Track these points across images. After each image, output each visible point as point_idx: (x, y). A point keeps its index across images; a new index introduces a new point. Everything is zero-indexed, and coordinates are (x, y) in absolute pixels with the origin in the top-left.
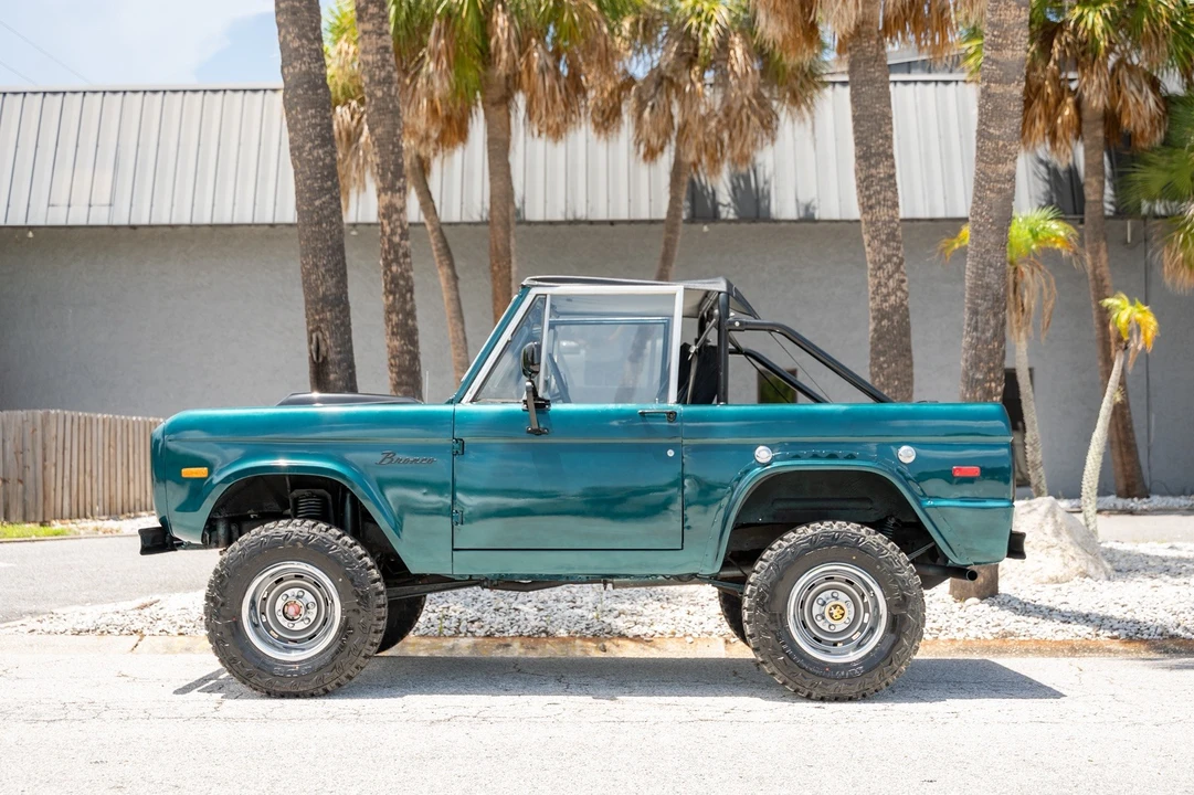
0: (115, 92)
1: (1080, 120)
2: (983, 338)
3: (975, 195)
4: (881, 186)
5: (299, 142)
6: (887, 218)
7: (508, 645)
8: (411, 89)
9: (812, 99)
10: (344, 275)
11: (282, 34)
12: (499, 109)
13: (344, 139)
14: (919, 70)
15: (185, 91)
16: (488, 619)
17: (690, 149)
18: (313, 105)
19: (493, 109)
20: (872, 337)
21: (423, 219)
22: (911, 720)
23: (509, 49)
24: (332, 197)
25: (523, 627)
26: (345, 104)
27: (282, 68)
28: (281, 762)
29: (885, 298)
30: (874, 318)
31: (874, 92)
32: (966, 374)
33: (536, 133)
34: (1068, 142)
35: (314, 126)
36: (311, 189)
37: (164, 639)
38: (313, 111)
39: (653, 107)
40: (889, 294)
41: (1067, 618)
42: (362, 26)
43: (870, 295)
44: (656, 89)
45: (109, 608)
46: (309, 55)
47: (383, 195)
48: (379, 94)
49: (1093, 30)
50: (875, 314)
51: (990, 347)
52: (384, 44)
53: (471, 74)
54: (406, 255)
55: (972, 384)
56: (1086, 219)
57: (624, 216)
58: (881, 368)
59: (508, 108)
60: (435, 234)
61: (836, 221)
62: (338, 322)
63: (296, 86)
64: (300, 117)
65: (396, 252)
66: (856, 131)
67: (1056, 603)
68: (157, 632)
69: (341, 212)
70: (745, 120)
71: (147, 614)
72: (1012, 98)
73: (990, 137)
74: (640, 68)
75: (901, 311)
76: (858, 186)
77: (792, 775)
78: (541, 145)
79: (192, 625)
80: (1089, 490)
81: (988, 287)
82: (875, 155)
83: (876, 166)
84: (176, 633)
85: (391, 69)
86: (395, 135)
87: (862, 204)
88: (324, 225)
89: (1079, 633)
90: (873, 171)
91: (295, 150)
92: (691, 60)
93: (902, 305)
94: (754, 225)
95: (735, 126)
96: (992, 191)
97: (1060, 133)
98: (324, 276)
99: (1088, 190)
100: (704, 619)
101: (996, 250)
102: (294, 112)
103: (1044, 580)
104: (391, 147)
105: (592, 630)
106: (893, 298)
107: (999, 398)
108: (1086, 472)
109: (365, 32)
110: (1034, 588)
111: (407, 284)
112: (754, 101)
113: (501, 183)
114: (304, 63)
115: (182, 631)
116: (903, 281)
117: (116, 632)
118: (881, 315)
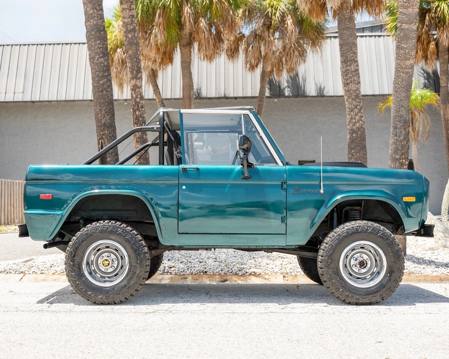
0: (25, 45)
1: (438, 51)
2: (399, 139)
3: (395, 75)
4: (352, 75)
5: (93, 55)
6: (355, 89)
7: (186, 278)
8: (148, 40)
9: (321, 43)
10: (114, 114)
11: (85, 7)
12: (186, 48)
13: (121, 63)
14: (367, 31)
15: (54, 44)
16: (178, 266)
17: (269, 65)
18: (99, 38)
19: (183, 48)
20: (349, 142)
21: (155, 97)
22: (369, 312)
23: (190, 21)
24: (108, 80)
25: (193, 270)
26: (121, 48)
27: (85, 23)
28: (72, 332)
29: (354, 124)
30: (349, 133)
31: (349, 33)
32: (392, 156)
33: (202, 58)
34: (433, 61)
35: (99, 48)
36: (98, 76)
37: (35, 275)
38: (99, 41)
39: (252, 47)
40: (356, 123)
41: (438, 265)
42: (122, 6)
43: (348, 123)
44: (254, 39)
45: (11, 262)
46: (97, 16)
47: (132, 80)
48: (130, 36)
49: (443, 12)
50: (350, 131)
51: (403, 143)
52: (132, 14)
53: (174, 34)
54: (142, 107)
55: (395, 160)
56: (441, 94)
57: (240, 95)
58: (353, 155)
59: (190, 48)
60: (160, 103)
61: (332, 96)
62: (111, 135)
63: (92, 31)
64: (93, 44)
65: (138, 106)
66: (341, 50)
67: (433, 258)
68: (31, 272)
69: (112, 86)
70: (292, 52)
71: (28, 265)
72: (412, 31)
73: (402, 48)
74: (246, 31)
75: (362, 130)
76: (342, 75)
77: (313, 339)
78: (205, 63)
79: (47, 269)
80: (444, 210)
81: (401, 116)
82: (349, 61)
83: (350, 66)
84: (39, 273)
85: (135, 25)
86: (137, 54)
87: (344, 83)
88: (104, 92)
89: (444, 272)
90: (349, 68)
91: (92, 59)
92: (269, 27)
93: (362, 127)
94: (296, 98)
95: (288, 54)
96: (403, 73)
97: (429, 56)
98: (104, 115)
99: (441, 81)
100: (274, 266)
101: (405, 100)
102: (90, 42)
103: (427, 249)
104: (135, 60)
105: (224, 271)
106: (358, 124)
107: (406, 167)
108: (443, 202)
109: (123, 9)
110: (422, 252)
111: (143, 120)
112: (296, 44)
113: (187, 80)
114: (95, 20)
115: (42, 272)
116: (362, 117)
117: (13, 273)
118: (353, 132)
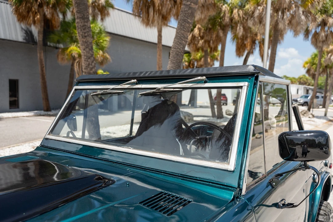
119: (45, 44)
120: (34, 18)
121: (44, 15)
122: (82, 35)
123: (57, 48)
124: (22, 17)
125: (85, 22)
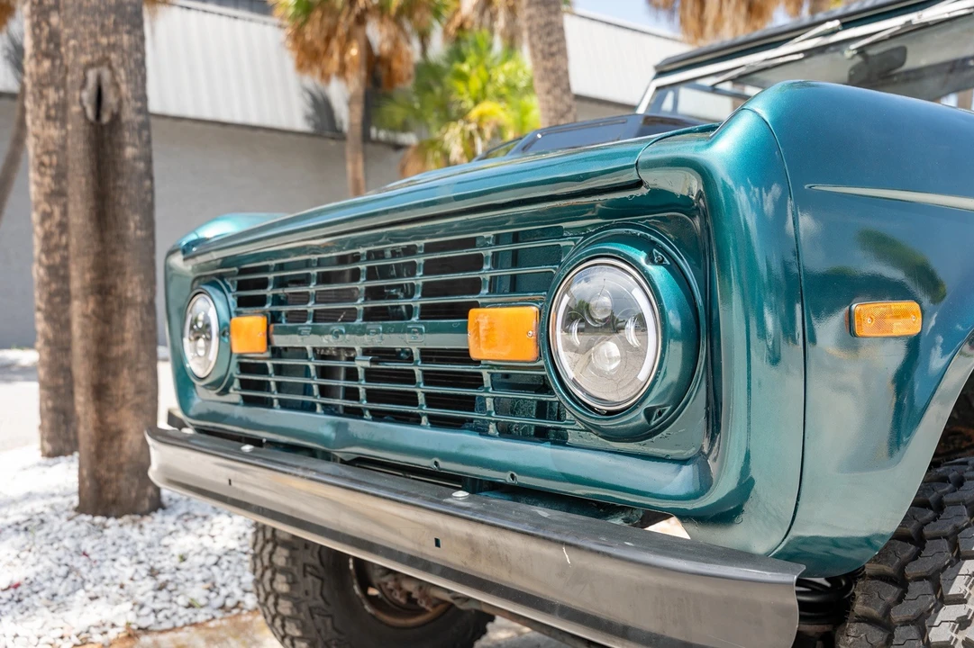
119: (366, 138)
120: (343, 52)
121: (368, 46)
122: (542, 51)
123: (398, 147)
124: (310, 56)
125: (550, 13)
